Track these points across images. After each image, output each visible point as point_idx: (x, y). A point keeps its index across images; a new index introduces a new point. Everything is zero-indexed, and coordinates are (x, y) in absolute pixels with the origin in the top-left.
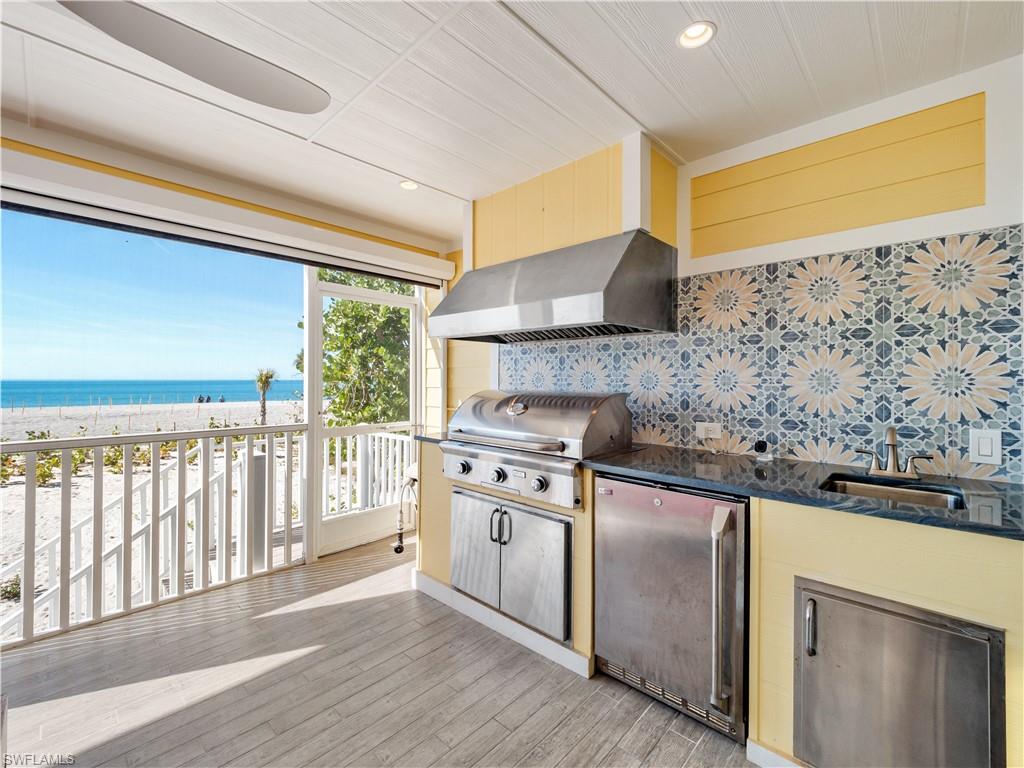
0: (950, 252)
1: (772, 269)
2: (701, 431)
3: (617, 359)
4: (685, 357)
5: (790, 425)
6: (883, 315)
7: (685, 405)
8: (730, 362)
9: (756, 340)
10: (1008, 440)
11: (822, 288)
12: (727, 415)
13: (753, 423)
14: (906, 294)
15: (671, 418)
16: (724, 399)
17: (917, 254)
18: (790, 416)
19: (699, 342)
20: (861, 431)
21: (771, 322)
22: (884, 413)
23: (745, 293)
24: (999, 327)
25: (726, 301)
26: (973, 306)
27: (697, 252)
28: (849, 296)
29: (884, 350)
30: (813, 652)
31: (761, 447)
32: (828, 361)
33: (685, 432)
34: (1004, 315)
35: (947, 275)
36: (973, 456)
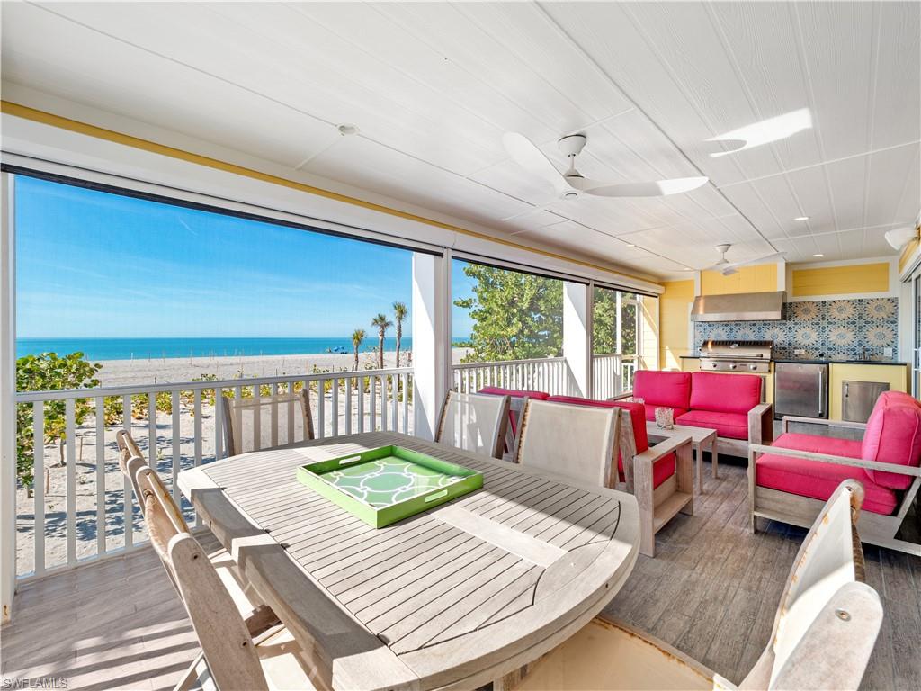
0: (881, 303)
1: (824, 302)
2: (797, 352)
3: (760, 329)
4: (790, 328)
5: (830, 349)
6: (860, 318)
7: (790, 344)
8: (808, 331)
9: (817, 324)
10: (894, 350)
11: (840, 310)
12: (807, 347)
13: (817, 349)
14: (867, 313)
15: (784, 349)
16: (806, 342)
17: (870, 302)
18: (830, 346)
19: (796, 324)
20: (853, 350)
21: (823, 319)
22: (860, 345)
23: (814, 309)
24: (892, 323)
25: (806, 311)
26: (885, 317)
27: (795, 295)
28: (850, 311)
29: (860, 328)
30: (847, 396)
31: (821, 355)
32: (843, 330)
33: (790, 353)
34: (893, 319)
35: (879, 308)
36: (885, 355)
